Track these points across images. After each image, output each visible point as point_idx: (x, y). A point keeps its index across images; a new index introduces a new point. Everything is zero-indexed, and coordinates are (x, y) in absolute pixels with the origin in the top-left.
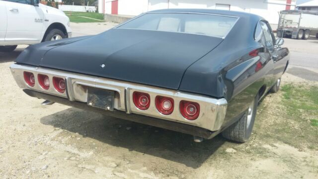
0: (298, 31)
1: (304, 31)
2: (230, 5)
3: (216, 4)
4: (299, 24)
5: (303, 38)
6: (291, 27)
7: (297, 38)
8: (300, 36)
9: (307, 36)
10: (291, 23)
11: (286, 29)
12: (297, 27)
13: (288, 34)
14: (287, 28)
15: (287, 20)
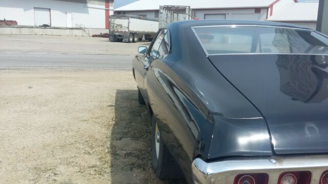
0: (128, 34)
1: (133, 34)
2: (50, 9)
3: (35, 8)
4: (128, 28)
5: (133, 41)
6: (121, 32)
7: (129, 42)
8: (131, 39)
9: (136, 39)
10: (121, 27)
11: (117, 34)
12: (127, 30)
13: (120, 38)
14: (118, 32)
15: (117, 25)
